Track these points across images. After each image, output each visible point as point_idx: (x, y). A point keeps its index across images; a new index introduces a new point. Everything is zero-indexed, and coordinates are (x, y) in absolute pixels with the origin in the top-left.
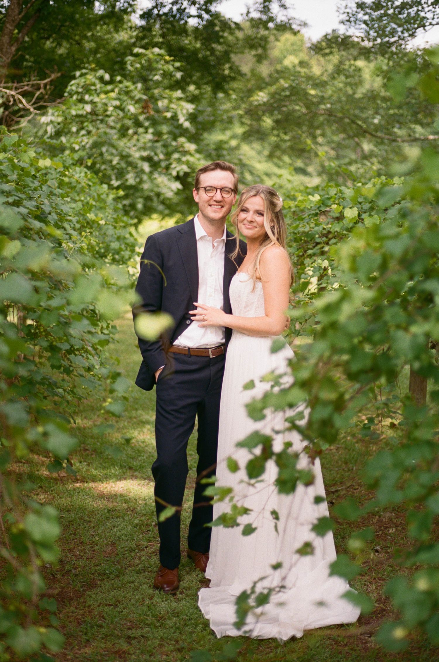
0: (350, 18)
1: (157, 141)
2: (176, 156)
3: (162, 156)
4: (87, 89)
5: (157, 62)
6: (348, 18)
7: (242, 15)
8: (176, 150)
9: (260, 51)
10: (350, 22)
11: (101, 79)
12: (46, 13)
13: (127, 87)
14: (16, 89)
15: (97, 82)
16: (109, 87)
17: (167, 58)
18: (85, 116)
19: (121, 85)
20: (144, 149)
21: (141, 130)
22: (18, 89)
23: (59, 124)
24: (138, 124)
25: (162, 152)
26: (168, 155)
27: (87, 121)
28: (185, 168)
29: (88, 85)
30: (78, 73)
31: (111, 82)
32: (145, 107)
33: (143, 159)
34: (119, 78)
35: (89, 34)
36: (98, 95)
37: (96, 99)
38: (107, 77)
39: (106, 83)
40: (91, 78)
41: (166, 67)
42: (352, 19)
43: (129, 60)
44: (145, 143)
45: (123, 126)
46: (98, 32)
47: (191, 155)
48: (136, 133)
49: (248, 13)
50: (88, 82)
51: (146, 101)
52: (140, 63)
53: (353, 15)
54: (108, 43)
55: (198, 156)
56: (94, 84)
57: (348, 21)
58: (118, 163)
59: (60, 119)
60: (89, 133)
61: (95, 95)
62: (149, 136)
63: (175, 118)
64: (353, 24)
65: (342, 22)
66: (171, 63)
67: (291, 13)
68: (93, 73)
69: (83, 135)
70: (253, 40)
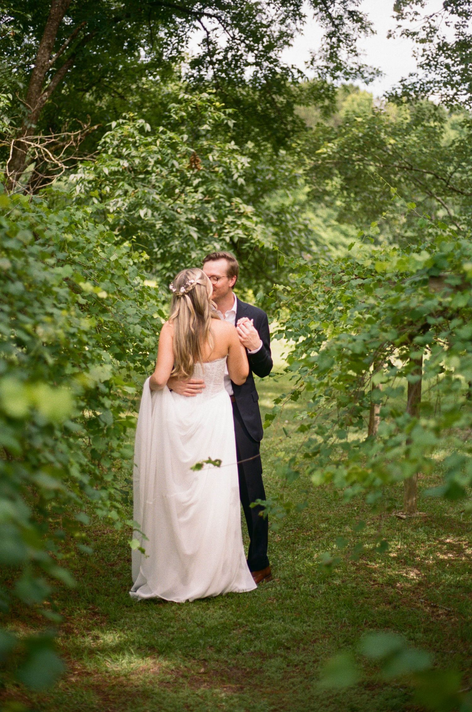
0: (430, 61)
1: (208, 202)
2: (230, 218)
3: (213, 219)
4: (124, 141)
5: (206, 109)
6: (427, 61)
7: (306, 63)
8: (230, 213)
9: (327, 102)
10: (430, 66)
11: (141, 130)
12: (81, 59)
13: (171, 138)
14: (42, 141)
15: (136, 133)
16: (150, 139)
17: (217, 104)
18: (122, 173)
19: (163, 137)
20: (192, 210)
21: (188, 189)
22: (44, 141)
23: (90, 182)
24: (186, 182)
25: (213, 214)
26: (221, 218)
27: (123, 180)
28: (240, 233)
29: (125, 136)
30: (114, 124)
31: (153, 132)
32: (194, 162)
33: (191, 222)
34: (161, 129)
35: (134, 87)
36: (137, 148)
37: (134, 153)
38: (148, 127)
39: (147, 134)
40: (128, 128)
41: (215, 115)
42: (432, 63)
43: (174, 107)
44: (193, 204)
45: (167, 184)
46: (143, 84)
47: (248, 218)
48: (182, 192)
49: (313, 60)
50: (125, 133)
51: (194, 154)
52: (186, 111)
53: (434, 58)
54: (155, 96)
55: (255, 219)
56: (133, 136)
57: (428, 64)
58: (160, 229)
59: (92, 177)
60: (126, 192)
61: (133, 149)
62: (199, 196)
63: (228, 173)
64: (433, 68)
65: (422, 66)
66: (223, 110)
67: (362, 60)
68: (132, 124)
69: (120, 196)
70: (318, 90)
